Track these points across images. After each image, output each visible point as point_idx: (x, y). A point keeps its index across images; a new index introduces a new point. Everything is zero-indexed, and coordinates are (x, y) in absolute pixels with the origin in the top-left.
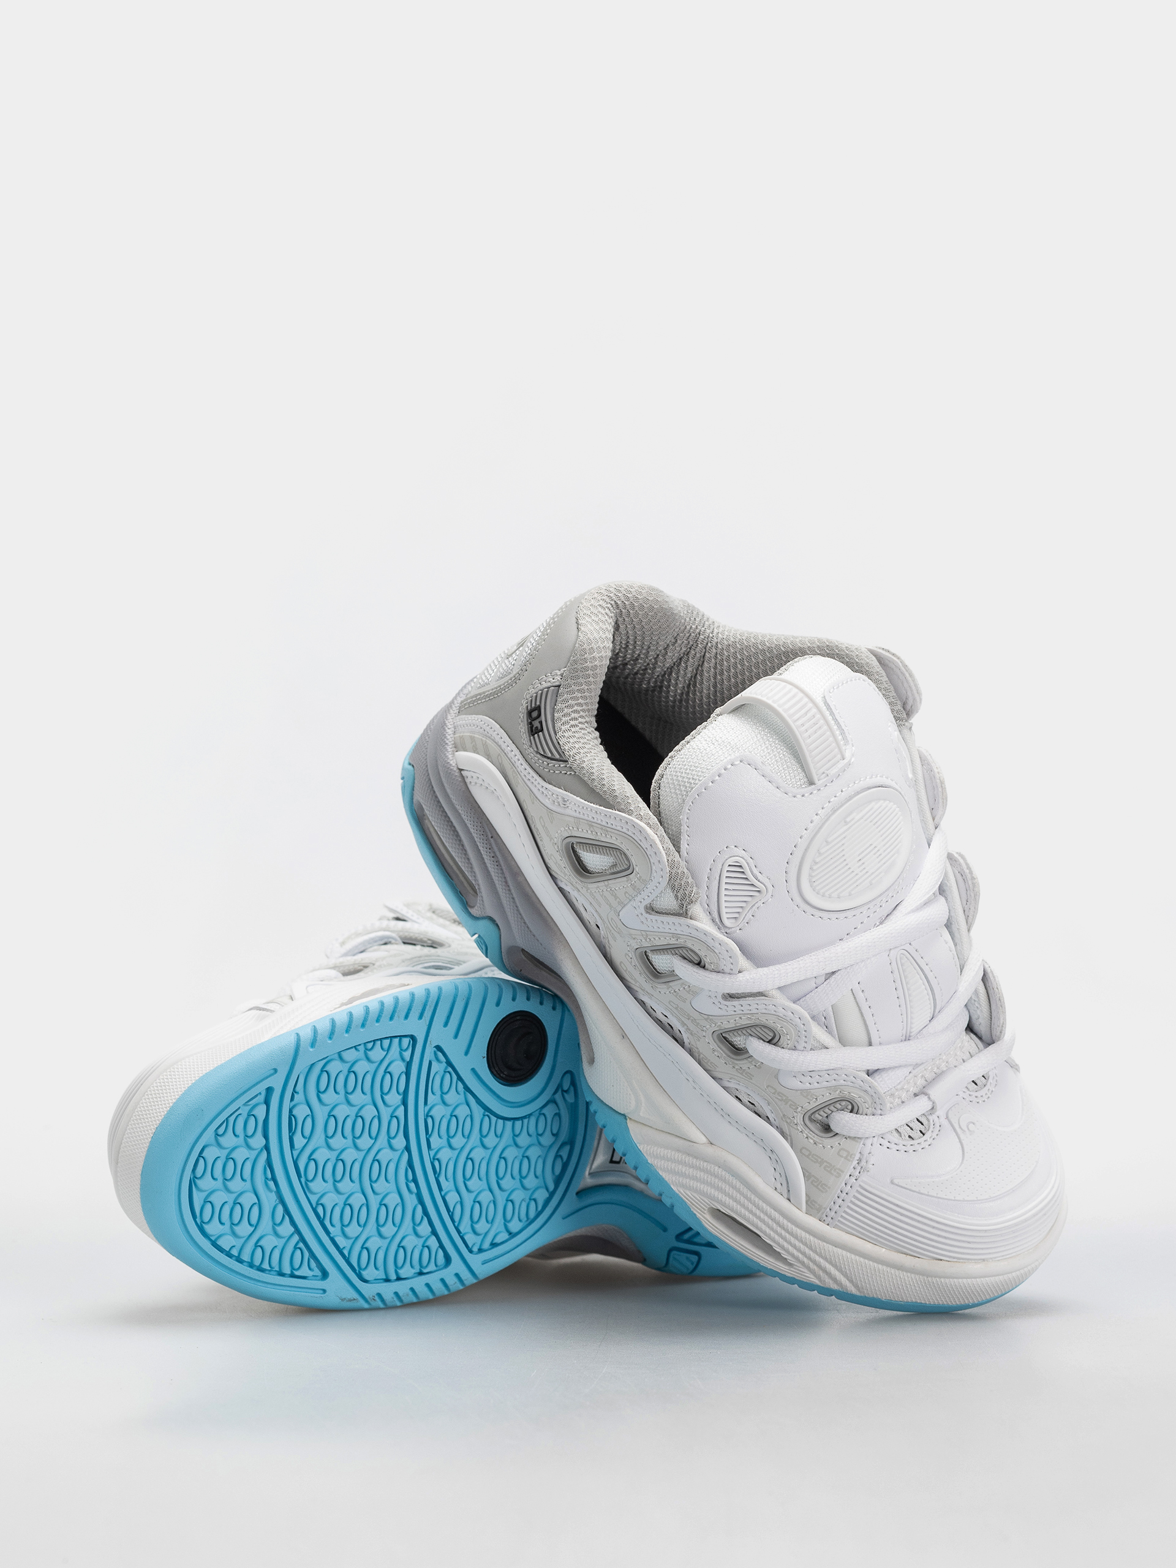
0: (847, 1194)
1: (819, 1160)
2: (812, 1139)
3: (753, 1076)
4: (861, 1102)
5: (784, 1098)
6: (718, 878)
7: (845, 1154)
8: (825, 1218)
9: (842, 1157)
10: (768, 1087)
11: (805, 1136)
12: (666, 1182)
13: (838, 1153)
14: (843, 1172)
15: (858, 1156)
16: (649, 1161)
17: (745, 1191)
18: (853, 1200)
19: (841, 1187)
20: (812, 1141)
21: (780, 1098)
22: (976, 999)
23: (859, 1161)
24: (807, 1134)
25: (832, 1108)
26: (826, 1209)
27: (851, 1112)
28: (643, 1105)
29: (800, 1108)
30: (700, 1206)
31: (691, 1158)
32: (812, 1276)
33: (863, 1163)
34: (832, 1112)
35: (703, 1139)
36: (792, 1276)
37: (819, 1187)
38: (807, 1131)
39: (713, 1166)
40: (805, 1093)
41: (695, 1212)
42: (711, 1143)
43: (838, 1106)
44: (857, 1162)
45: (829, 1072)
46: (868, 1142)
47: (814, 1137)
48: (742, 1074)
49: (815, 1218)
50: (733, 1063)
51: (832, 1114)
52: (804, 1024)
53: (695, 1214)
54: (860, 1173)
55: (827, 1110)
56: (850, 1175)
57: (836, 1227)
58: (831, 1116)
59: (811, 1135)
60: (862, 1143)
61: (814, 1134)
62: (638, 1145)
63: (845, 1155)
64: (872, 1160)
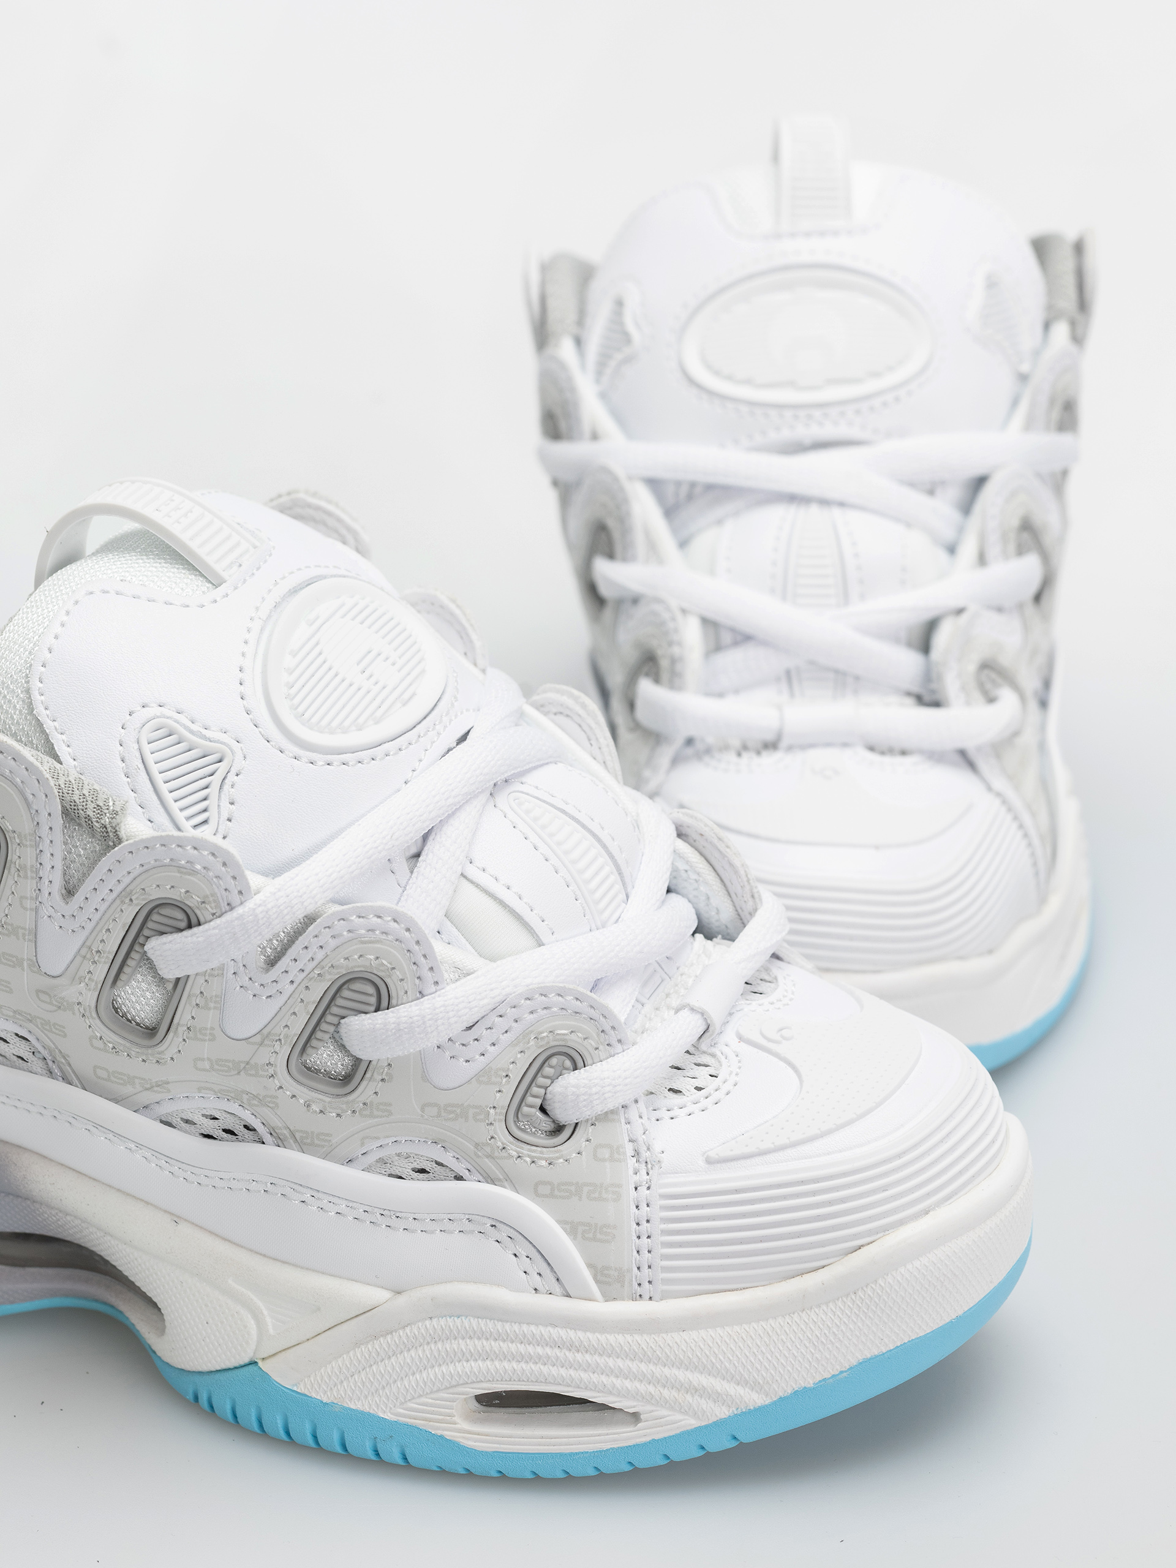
0: (648, 1221)
1: (573, 1188)
2: (542, 1159)
3: (390, 1105)
4: (580, 1040)
5: (458, 1111)
6: (141, 766)
7: (605, 1153)
8: (639, 1290)
9: (604, 1160)
10: (423, 1110)
11: (528, 1160)
12: (369, 1414)
13: (595, 1157)
14: (620, 1186)
15: (629, 1149)
16: (325, 1400)
17: (490, 1326)
18: (663, 1226)
19: (632, 1218)
20: (543, 1163)
21: (451, 1116)
22: (687, 867)
23: (637, 1154)
24: (529, 1156)
25: (541, 1080)
26: (630, 1270)
27: (575, 1068)
28: (265, 1312)
29: (492, 1111)
30: (441, 1414)
31: (382, 1339)
32: (678, 1417)
33: (645, 1155)
34: (546, 1088)
35: (384, 1295)
36: (648, 1439)
37: (599, 1236)
38: (525, 1150)
39: (420, 1324)
40: (483, 1076)
41: (439, 1433)
42: (399, 1293)
43: (547, 1070)
44: (634, 1160)
45: (500, 1011)
46: (633, 1113)
47: (541, 1153)
48: (372, 1116)
49: (623, 1300)
50: (347, 1103)
51: (548, 1092)
52: (408, 930)
53: (441, 1437)
54: (648, 1174)
55: (535, 1090)
56: (636, 1189)
57: (665, 1296)
58: (548, 1096)
59: (536, 1152)
60: (623, 1121)
61: (539, 1149)
62: (295, 1389)
63: (607, 1156)
64: (657, 1147)
